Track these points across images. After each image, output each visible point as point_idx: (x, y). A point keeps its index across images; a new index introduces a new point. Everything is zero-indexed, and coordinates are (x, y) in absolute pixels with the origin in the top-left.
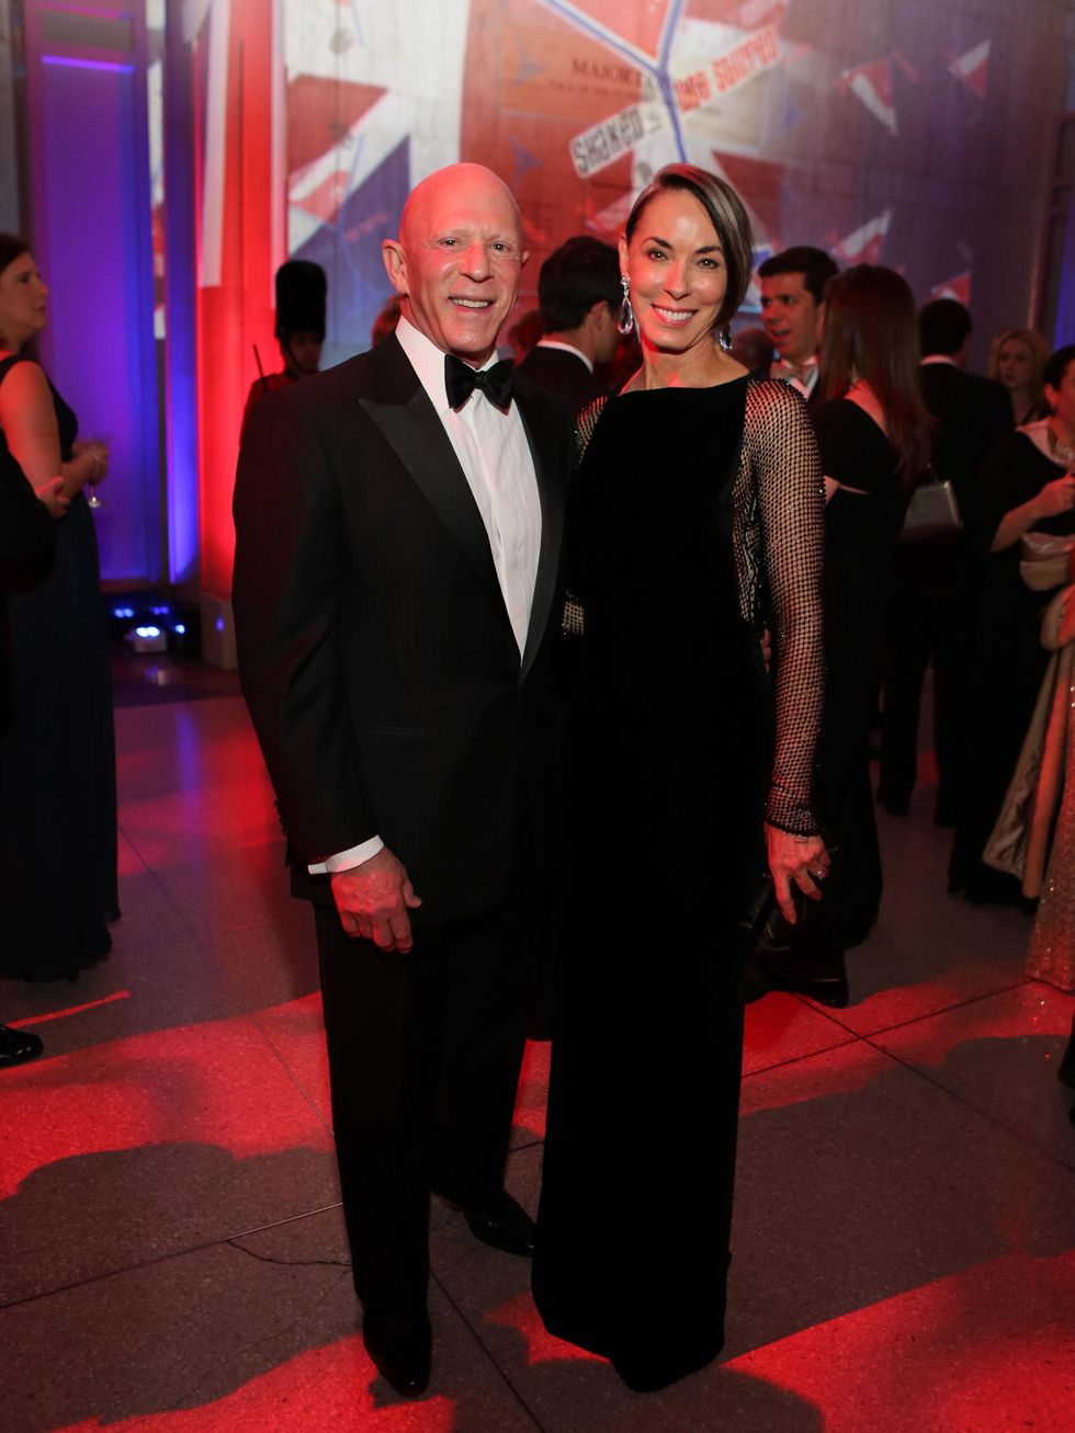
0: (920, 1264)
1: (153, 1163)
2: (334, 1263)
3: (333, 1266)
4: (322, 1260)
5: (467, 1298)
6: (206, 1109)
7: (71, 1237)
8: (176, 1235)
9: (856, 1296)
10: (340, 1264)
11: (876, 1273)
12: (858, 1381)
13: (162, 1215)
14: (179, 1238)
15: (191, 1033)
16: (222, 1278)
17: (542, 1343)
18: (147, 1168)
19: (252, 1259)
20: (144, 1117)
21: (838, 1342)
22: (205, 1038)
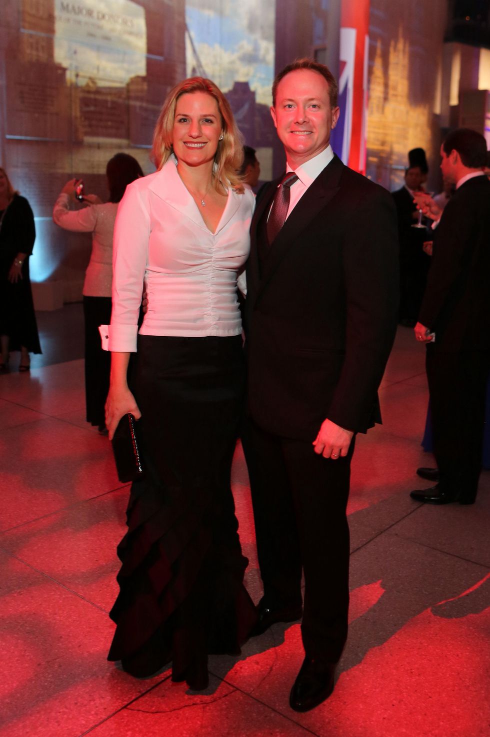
0: (476, 634)
1: (50, 676)
2: (194, 704)
3: (194, 706)
4: (187, 704)
5: (277, 704)
6: (61, 637)
7: (28, 730)
8: (93, 713)
9: (458, 655)
10: (198, 704)
11: (459, 643)
12: (483, 695)
13: (76, 704)
14: (96, 714)
15: (22, 596)
16: (137, 729)
17: (330, 717)
18: (49, 679)
19: (148, 714)
20: (25, 650)
21: (463, 679)
22: (32, 597)
